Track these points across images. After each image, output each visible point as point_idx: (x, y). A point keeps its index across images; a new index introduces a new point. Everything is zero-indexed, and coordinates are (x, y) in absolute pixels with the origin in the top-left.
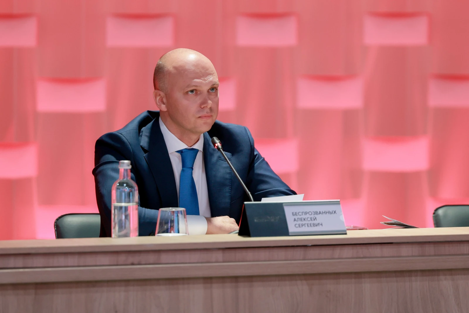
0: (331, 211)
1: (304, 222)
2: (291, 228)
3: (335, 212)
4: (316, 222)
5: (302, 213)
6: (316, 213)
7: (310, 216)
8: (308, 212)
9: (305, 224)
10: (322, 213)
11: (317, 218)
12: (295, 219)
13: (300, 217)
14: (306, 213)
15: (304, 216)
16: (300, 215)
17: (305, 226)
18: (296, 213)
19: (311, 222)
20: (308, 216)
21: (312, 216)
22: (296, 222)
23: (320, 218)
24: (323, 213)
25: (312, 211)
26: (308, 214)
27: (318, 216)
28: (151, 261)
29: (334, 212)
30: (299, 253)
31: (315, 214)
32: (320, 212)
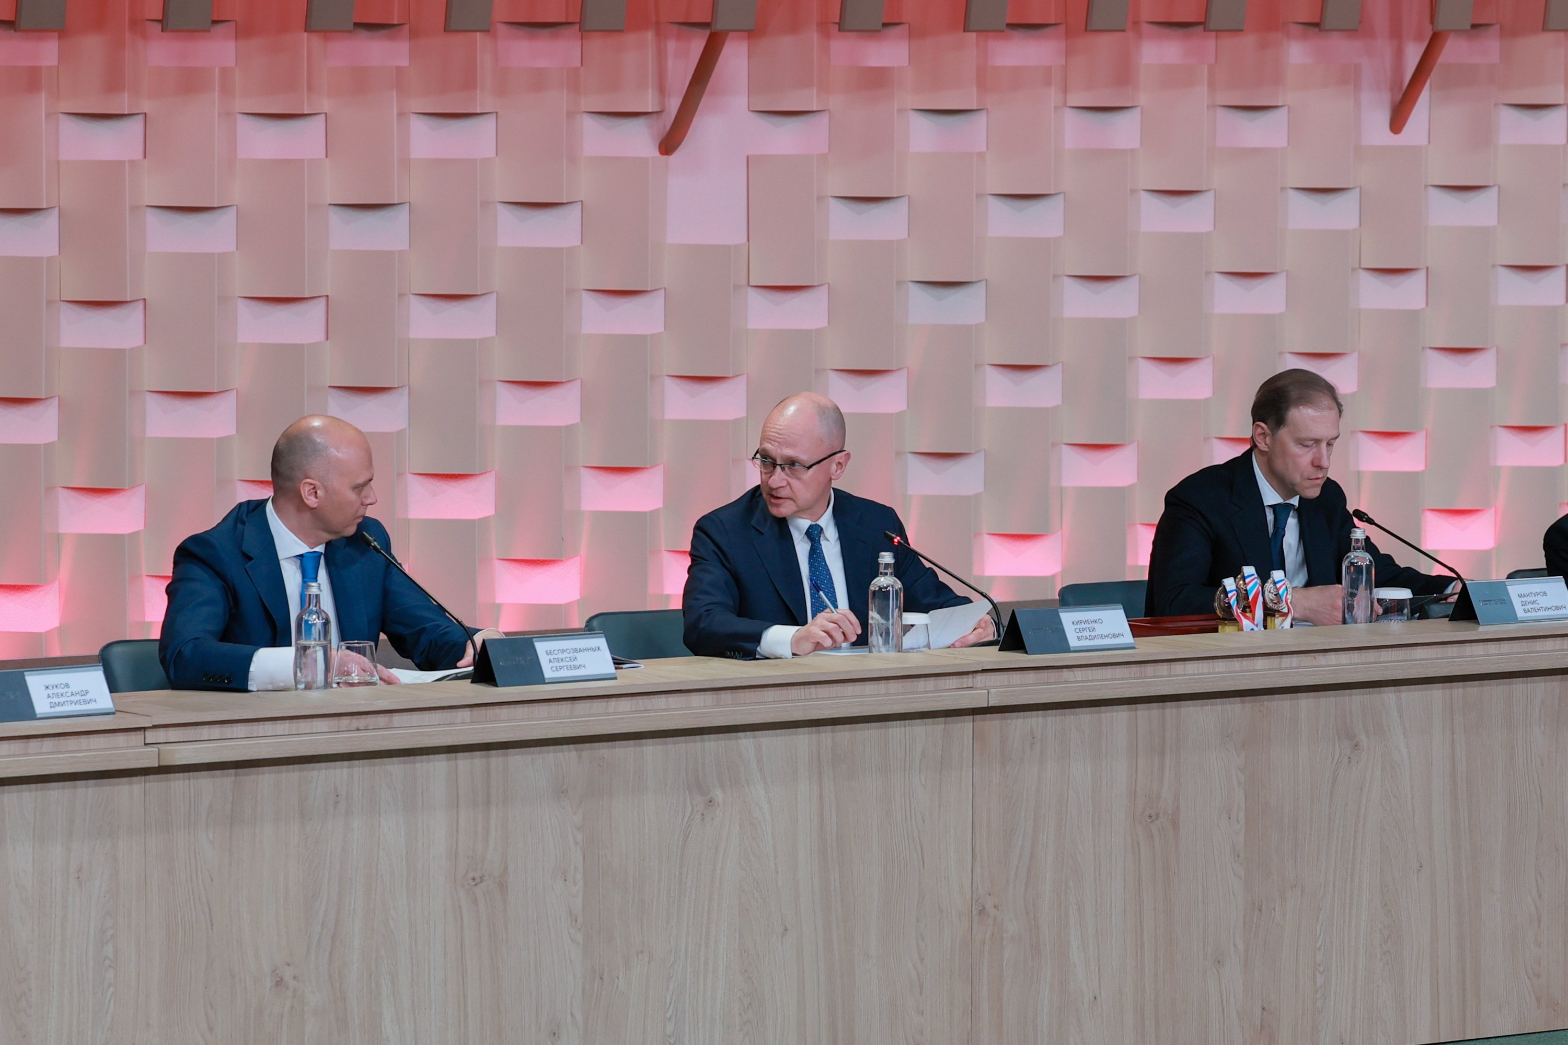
0: (594, 648)
1: (562, 664)
2: (548, 673)
3: (599, 649)
4: (577, 663)
5: (558, 650)
6: (576, 651)
7: (568, 655)
8: (565, 649)
9: (563, 666)
10: (582, 650)
11: (577, 658)
12: (550, 660)
13: (556, 657)
14: (563, 651)
15: (561, 656)
16: (556, 654)
17: (564, 670)
18: (550, 651)
19: (570, 663)
20: (565, 655)
21: (571, 655)
22: (552, 664)
23: (582, 658)
24: (584, 650)
25: (570, 649)
26: (565, 653)
27: (578, 655)
28: (381, 725)
29: (597, 649)
30: (565, 707)
31: (574, 653)
32: (580, 649)
